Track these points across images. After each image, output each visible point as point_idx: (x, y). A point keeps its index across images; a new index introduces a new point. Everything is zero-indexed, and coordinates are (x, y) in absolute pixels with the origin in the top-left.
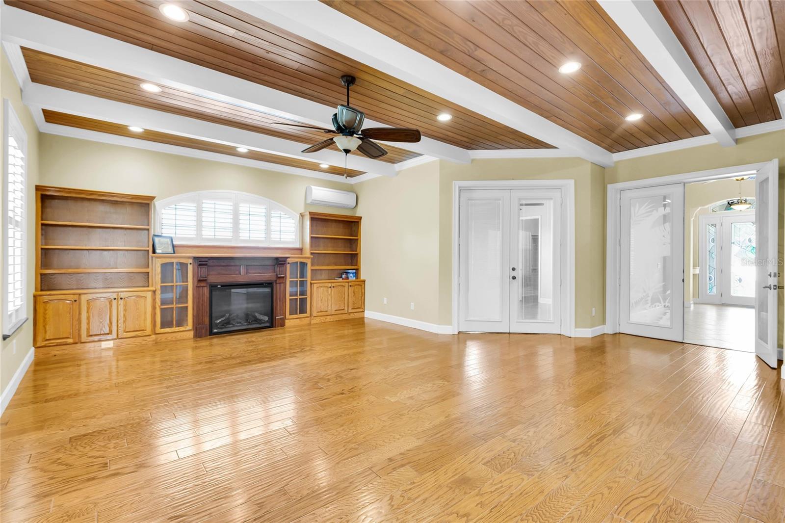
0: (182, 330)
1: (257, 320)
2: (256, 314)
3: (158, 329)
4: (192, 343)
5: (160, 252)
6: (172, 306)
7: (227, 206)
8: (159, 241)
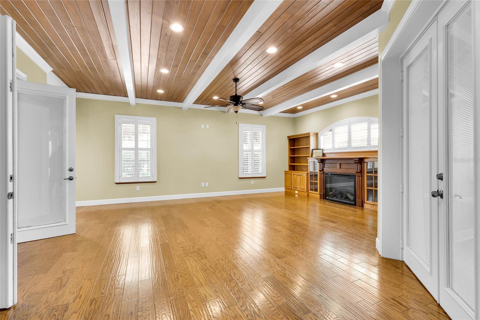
0: (316, 193)
1: (347, 198)
2: (348, 194)
3: (310, 191)
4: (319, 200)
5: (315, 156)
6: (312, 181)
7: (345, 128)
8: (316, 151)
